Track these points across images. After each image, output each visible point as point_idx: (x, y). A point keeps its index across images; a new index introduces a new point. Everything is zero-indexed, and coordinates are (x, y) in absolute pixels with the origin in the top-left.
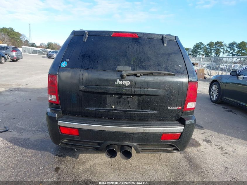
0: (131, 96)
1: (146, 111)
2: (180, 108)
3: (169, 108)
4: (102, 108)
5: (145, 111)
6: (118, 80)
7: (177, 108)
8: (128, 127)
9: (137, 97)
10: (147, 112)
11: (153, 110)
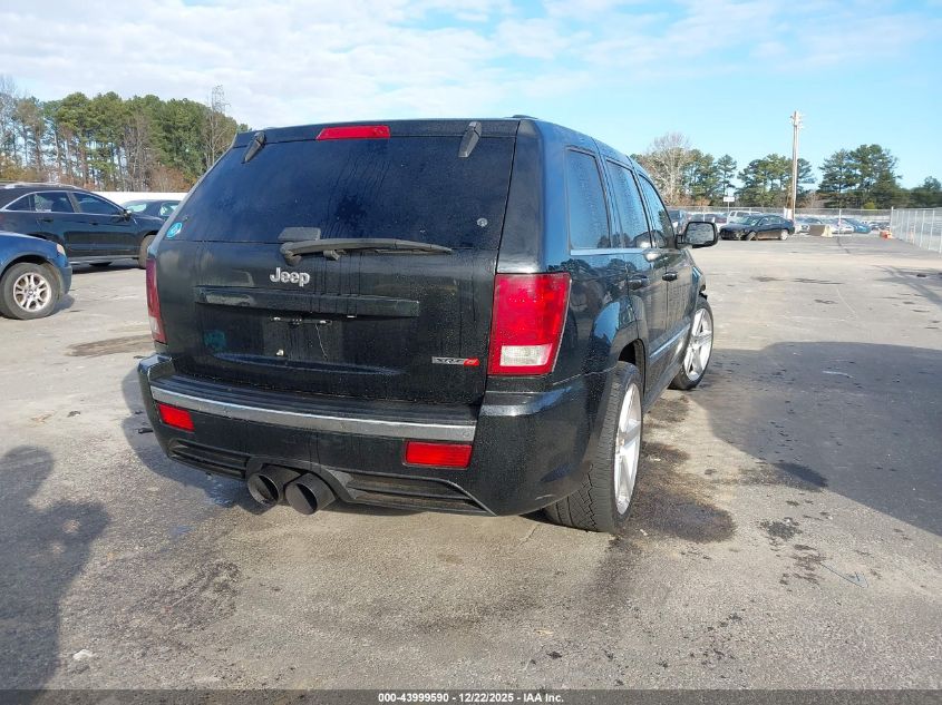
0: (324, 319)
1: (370, 367)
2: (473, 362)
3: (435, 360)
4: (253, 356)
5: (365, 367)
6: (278, 270)
7: (462, 362)
8: (301, 412)
9: (341, 323)
10: (369, 371)
11: (388, 365)
